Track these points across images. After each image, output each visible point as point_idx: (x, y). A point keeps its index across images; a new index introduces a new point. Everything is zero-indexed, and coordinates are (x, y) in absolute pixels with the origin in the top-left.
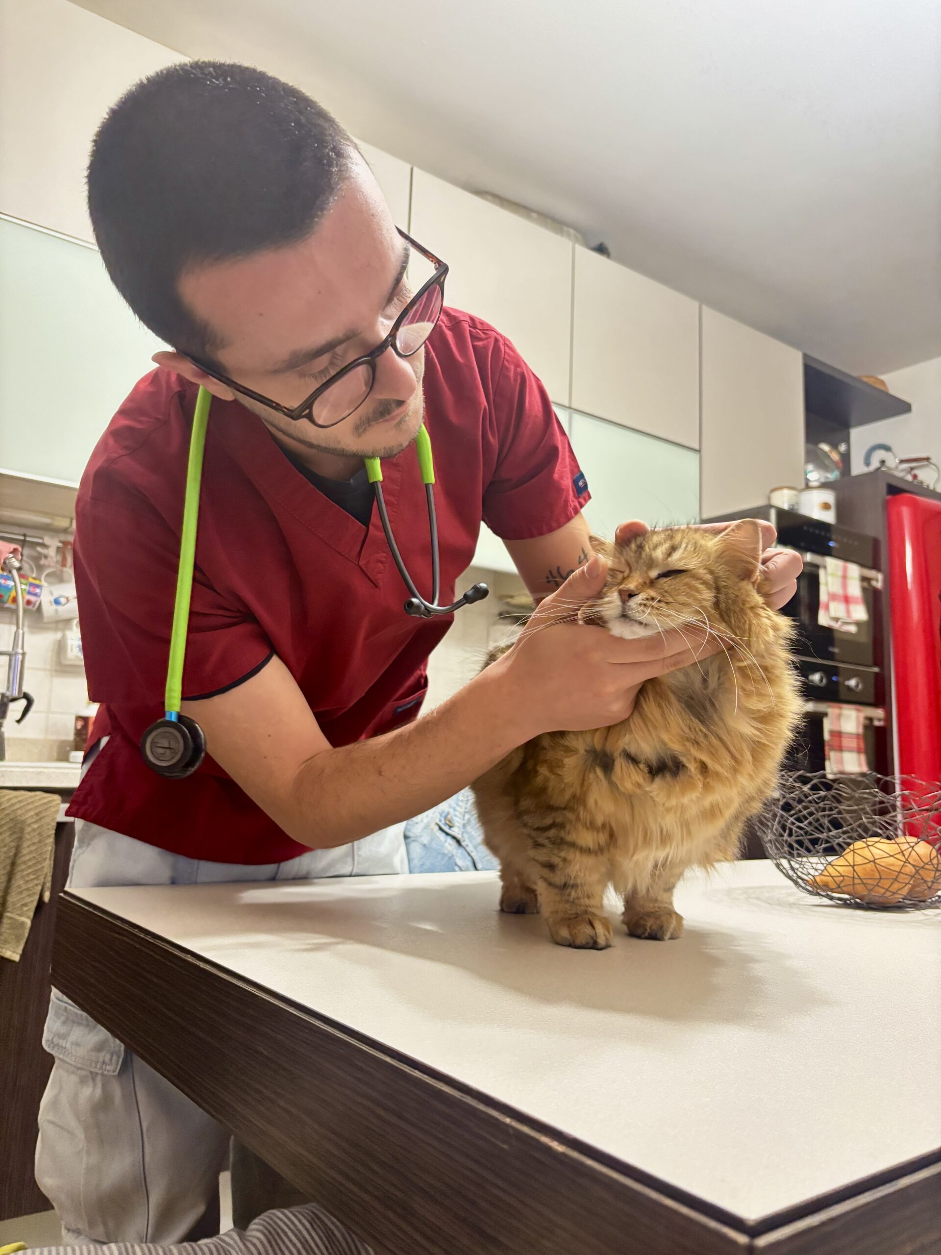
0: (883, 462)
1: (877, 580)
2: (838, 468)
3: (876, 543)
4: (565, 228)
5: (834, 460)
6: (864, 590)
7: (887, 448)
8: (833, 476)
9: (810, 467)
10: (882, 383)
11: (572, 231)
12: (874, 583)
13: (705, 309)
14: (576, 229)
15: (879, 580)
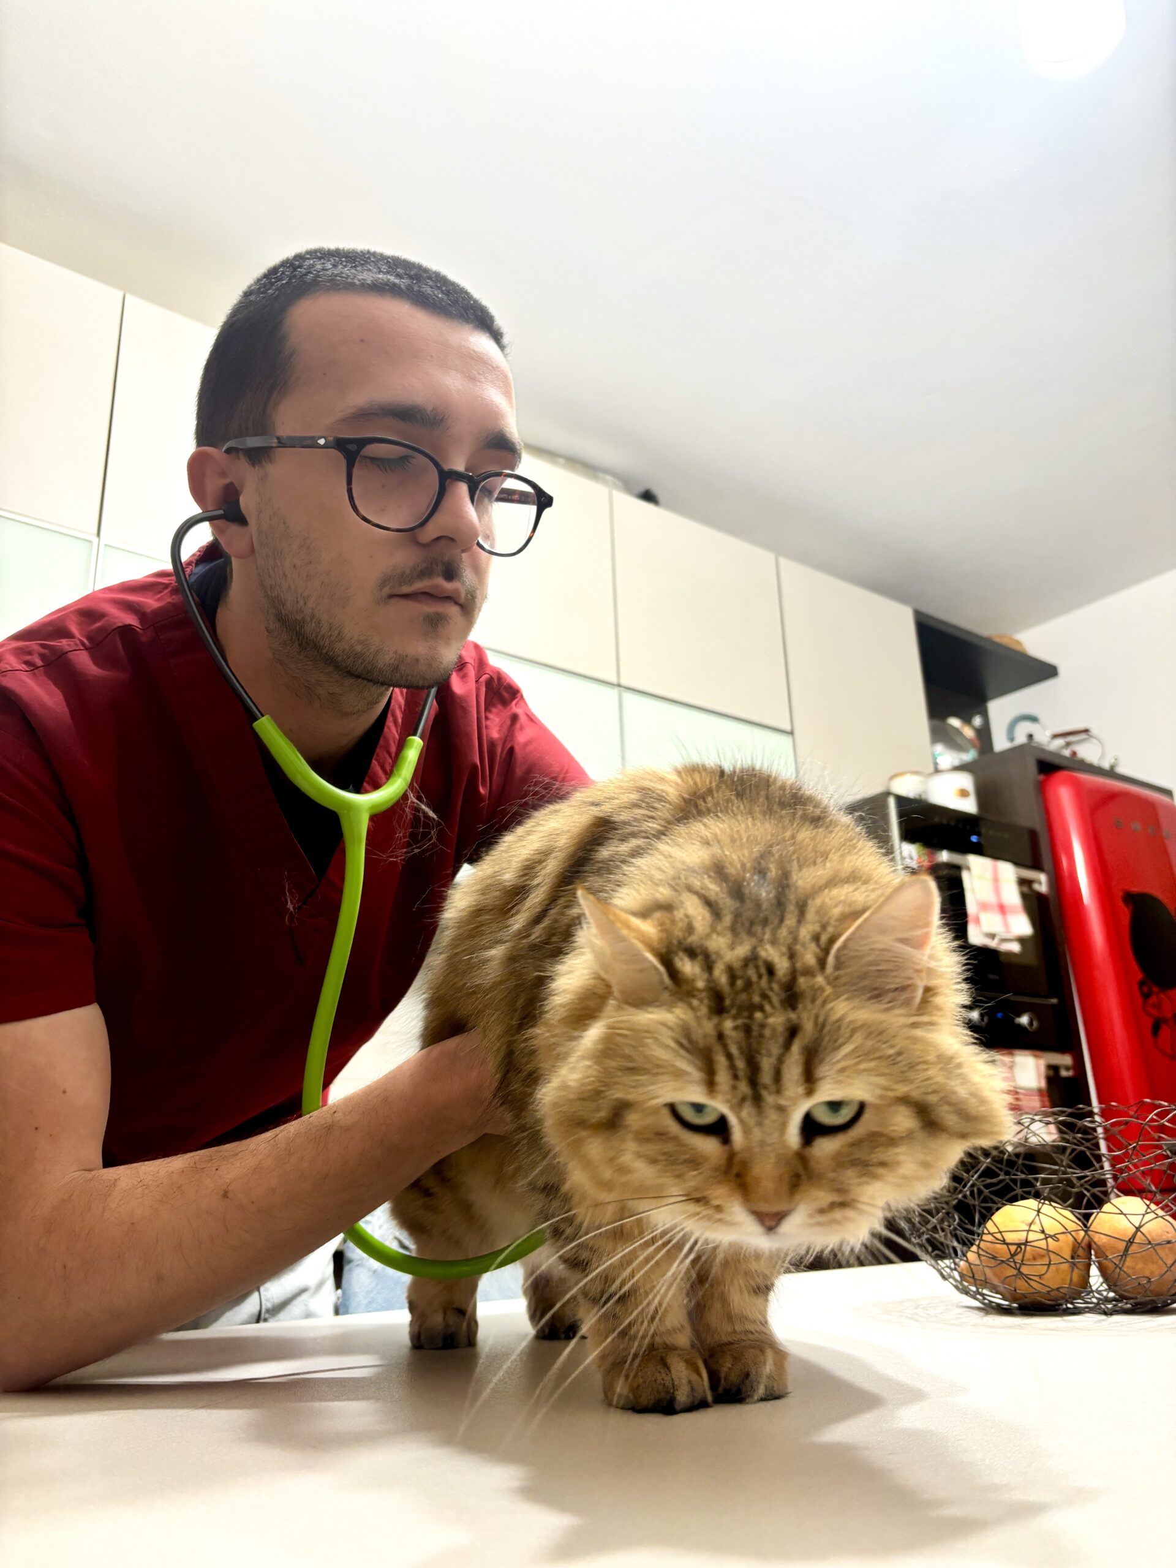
0: (1030, 736)
1: (1040, 883)
2: (974, 746)
3: (1033, 835)
4: (601, 475)
5: (968, 737)
6: (1024, 896)
7: (1033, 719)
8: (969, 756)
9: (939, 748)
10: (1018, 643)
11: (609, 477)
12: (1036, 887)
13: (783, 561)
14: (615, 475)
15: (1042, 883)
